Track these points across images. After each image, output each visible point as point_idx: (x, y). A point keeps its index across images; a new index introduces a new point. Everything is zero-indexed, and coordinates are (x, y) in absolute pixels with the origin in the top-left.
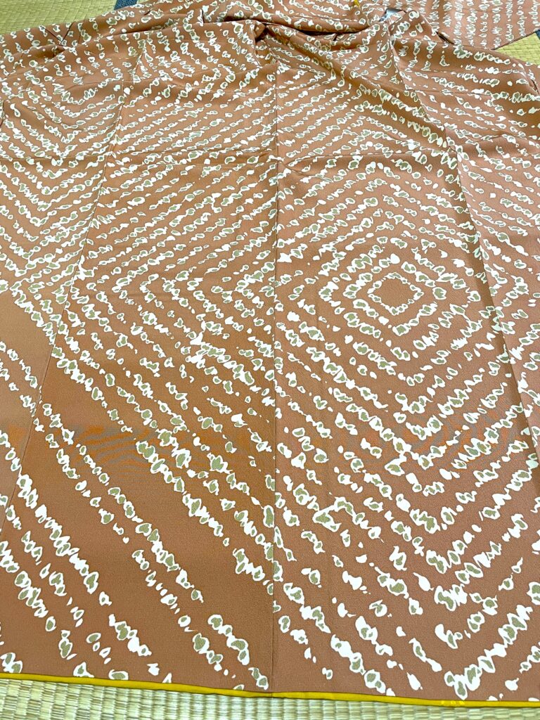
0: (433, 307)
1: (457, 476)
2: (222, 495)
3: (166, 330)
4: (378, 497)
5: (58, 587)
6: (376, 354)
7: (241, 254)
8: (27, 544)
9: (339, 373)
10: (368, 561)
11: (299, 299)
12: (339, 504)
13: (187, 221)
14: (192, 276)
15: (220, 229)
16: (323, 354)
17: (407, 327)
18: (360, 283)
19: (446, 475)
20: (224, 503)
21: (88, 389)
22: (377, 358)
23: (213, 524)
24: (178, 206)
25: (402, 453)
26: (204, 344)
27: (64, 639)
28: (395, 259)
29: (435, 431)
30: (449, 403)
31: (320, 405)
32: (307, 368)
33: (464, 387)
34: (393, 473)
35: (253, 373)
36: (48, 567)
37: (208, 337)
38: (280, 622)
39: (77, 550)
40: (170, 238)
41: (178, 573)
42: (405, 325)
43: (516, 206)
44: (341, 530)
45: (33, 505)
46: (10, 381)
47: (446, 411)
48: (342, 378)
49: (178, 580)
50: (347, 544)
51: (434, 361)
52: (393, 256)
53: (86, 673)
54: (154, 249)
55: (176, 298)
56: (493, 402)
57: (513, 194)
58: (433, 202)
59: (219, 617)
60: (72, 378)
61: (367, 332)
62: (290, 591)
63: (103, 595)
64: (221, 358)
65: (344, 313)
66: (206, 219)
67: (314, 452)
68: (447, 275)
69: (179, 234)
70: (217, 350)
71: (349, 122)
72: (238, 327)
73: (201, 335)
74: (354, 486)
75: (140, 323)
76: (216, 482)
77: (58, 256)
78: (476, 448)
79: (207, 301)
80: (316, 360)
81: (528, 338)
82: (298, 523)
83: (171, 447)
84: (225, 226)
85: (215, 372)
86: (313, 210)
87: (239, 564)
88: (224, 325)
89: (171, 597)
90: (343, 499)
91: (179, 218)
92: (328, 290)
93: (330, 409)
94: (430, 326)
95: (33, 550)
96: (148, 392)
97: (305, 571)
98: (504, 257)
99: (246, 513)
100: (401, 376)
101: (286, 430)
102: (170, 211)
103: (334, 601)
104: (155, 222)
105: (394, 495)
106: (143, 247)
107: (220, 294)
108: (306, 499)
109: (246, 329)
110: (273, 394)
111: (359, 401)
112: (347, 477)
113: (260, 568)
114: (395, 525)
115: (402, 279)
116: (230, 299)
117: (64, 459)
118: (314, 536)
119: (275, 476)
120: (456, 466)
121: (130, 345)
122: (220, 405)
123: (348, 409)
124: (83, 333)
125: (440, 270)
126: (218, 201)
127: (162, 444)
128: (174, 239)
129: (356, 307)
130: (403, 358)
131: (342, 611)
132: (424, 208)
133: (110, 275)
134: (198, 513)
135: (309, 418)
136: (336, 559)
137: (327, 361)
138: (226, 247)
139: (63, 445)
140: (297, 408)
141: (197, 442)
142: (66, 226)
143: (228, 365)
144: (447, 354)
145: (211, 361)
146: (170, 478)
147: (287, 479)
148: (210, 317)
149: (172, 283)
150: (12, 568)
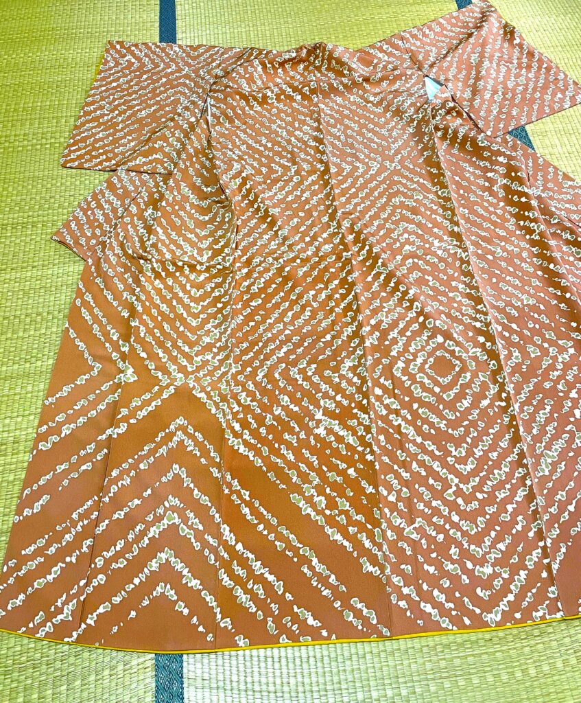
0: (468, 375)
1: (486, 496)
2: (348, 525)
3: (296, 409)
4: (441, 516)
5: (260, 593)
6: (434, 416)
7: (340, 343)
8: (236, 569)
9: (411, 432)
10: (437, 556)
11: (380, 377)
12: (419, 523)
13: (296, 316)
14: (309, 364)
15: (320, 321)
16: (400, 419)
17: (452, 393)
18: (419, 361)
19: (480, 496)
20: (351, 529)
21: (252, 458)
22: (434, 419)
23: (346, 543)
24: (287, 304)
25: (453, 484)
26: (323, 418)
27: (270, 623)
28: (440, 339)
29: (473, 467)
30: (480, 447)
31: (402, 457)
32: (391, 430)
33: (488, 434)
34: (449, 498)
35: (358, 437)
36: (251, 582)
37: (326, 412)
38: (392, 598)
39: (267, 569)
40: (287, 332)
41: (330, 576)
42: (451, 392)
43: (510, 288)
44: (421, 539)
45: (233, 543)
46: (200, 457)
47: (478, 453)
48: (413, 436)
49: (330, 581)
50: (425, 547)
51: (470, 417)
52: (439, 336)
53: (286, 640)
54: (278, 342)
55: (300, 382)
56: (506, 443)
57: (508, 278)
58: (456, 289)
59: (356, 599)
60: (240, 451)
61: (427, 400)
62: (396, 579)
63: (287, 594)
64: (336, 428)
65: (411, 385)
66: (309, 314)
67: (401, 490)
68: (474, 350)
69: (292, 328)
70: (333, 422)
71: (390, 215)
72: (345, 403)
73: (321, 411)
74: (426, 510)
75: (279, 405)
76: (343, 516)
77: (216, 355)
78: (497, 476)
79: (322, 383)
80: (396, 423)
81: (522, 396)
82: (395, 537)
83: (313, 496)
84: (324, 319)
85: (333, 439)
86: (378, 301)
87: (364, 567)
88: (336, 402)
89: (327, 591)
90: (420, 519)
91: (290, 314)
92: (398, 368)
93: (408, 459)
94: (467, 391)
95: (241, 572)
96: (291, 457)
97: (403, 567)
98: (504, 333)
99: (364, 534)
100: (450, 431)
101: (383, 477)
102: (282, 308)
103: (420, 582)
104: (273, 319)
105: (449, 513)
106: (269, 340)
107: (330, 377)
108: (398, 521)
109: (350, 404)
110: (372, 452)
111: (425, 451)
112: (422, 504)
113: (377, 568)
114: (451, 532)
115: (447, 355)
116: (337, 380)
117: (246, 511)
118: (406, 545)
119: (379, 509)
120: (485, 489)
121: (275, 423)
122: (339, 462)
123: (419, 457)
124: (242, 416)
125: (470, 346)
126: (315, 297)
127: (306, 494)
128: (290, 332)
129: (418, 380)
130: (450, 417)
131: (425, 587)
132: (451, 295)
133: (252, 367)
134: (336, 538)
135: (396, 467)
136: (419, 557)
137: (403, 424)
138: (328, 337)
139: (244, 501)
140: (387, 461)
141: (328, 491)
142: (215, 327)
143: (341, 433)
144: (477, 411)
145: (330, 431)
146: (315, 517)
147: (386, 510)
148: (326, 395)
149: (296, 370)
150: (230, 584)
